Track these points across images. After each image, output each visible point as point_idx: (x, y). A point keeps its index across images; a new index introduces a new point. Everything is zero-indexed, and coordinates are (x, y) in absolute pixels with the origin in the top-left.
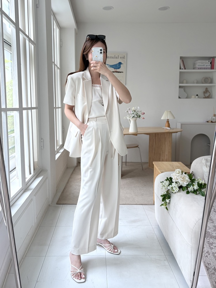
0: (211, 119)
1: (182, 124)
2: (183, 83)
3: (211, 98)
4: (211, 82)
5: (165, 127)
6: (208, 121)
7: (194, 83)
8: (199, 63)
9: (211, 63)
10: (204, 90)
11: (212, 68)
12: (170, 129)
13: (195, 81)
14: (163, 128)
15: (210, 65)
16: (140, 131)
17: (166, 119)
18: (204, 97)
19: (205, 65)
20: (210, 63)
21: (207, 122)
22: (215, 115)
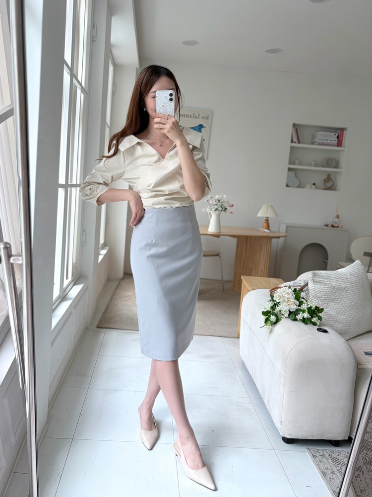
0: (333, 222)
1: (287, 227)
2: (294, 164)
3: (335, 190)
4: (337, 166)
5: (263, 228)
6: (327, 224)
7: (310, 165)
8: (320, 136)
9: (338, 137)
11: (339, 144)
12: (269, 231)
13: (313, 163)
14: (259, 230)
15: (337, 140)
16: (224, 231)
17: (265, 216)
18: (324, 187)
19: (329, 139)
20: (336, 137)
21: (326, 226)
22: (338, 217)
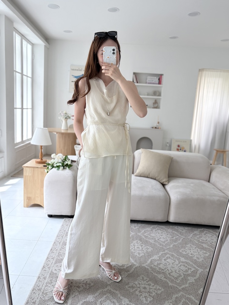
0: (157, 126)
3: (159, 108)
4: (160, 95)
7: (145, 95)
8: (149, 79)
9: (159, 79)
10: (154, 101)
11: (160, 83)
15: (158, 81)
18: (153, 107)
19: (154, 80)
21: (153, 128)
22: (158, 123)
